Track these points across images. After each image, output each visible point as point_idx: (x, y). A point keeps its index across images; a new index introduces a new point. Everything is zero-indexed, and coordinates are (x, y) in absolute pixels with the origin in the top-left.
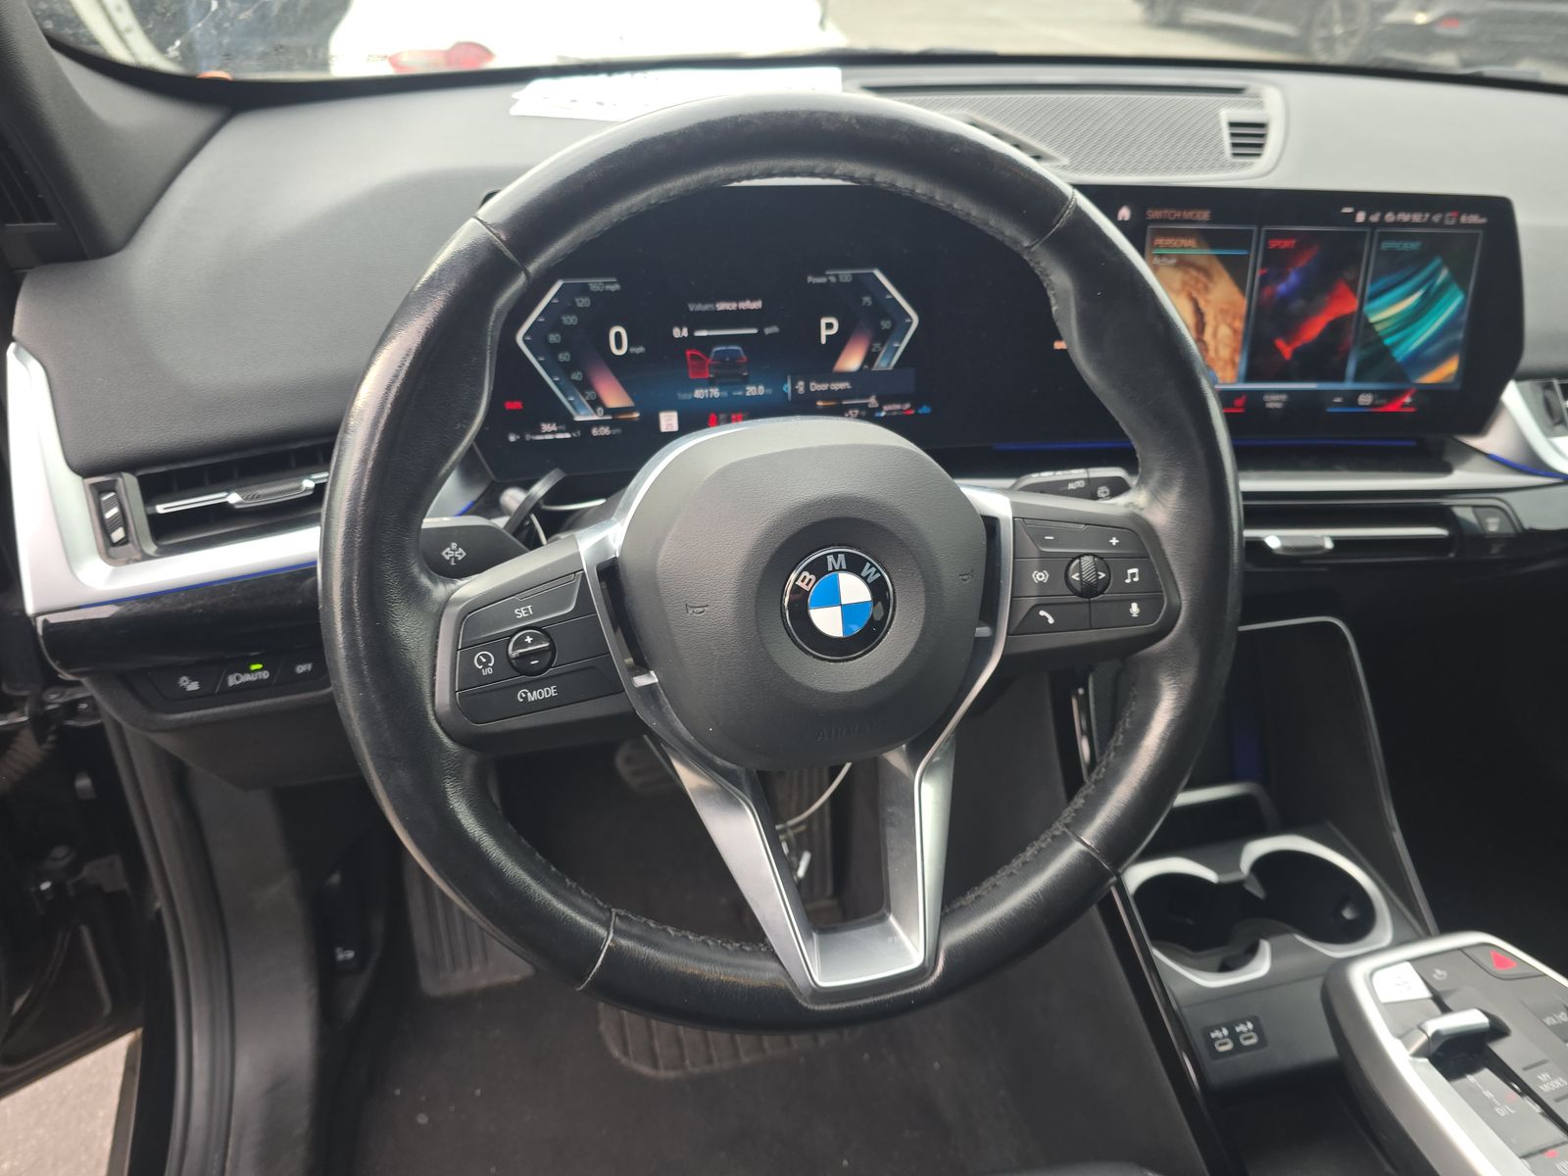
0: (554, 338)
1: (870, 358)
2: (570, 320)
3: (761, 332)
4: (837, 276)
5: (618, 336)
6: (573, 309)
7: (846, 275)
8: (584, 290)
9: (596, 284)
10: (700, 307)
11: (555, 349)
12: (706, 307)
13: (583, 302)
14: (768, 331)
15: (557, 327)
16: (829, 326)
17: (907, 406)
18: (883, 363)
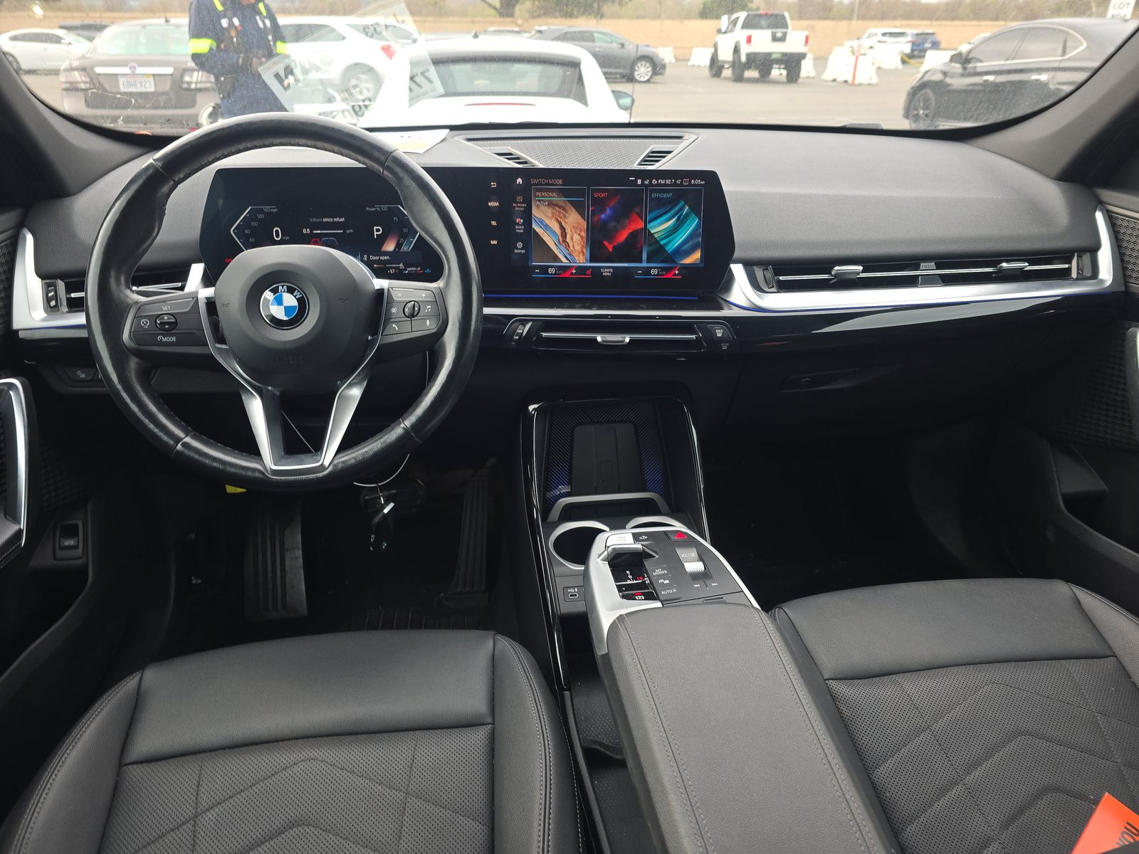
0: (247, 232)
1: (399, 246)
2: (255, 224)
3: (345, 232)
4: (380, 208)
5: (277, 231)
6: (256, 219)
7: (385, 207)
8: (261, 211)
9: (266, 209)
10: (315, 220)
11: (248, 237)
12: (318, 220)
13: (261, 216)
14: (348, 232)
15: (249, 227)
16: (378, 230)
17: (419, 268)
18: (405, 248)
